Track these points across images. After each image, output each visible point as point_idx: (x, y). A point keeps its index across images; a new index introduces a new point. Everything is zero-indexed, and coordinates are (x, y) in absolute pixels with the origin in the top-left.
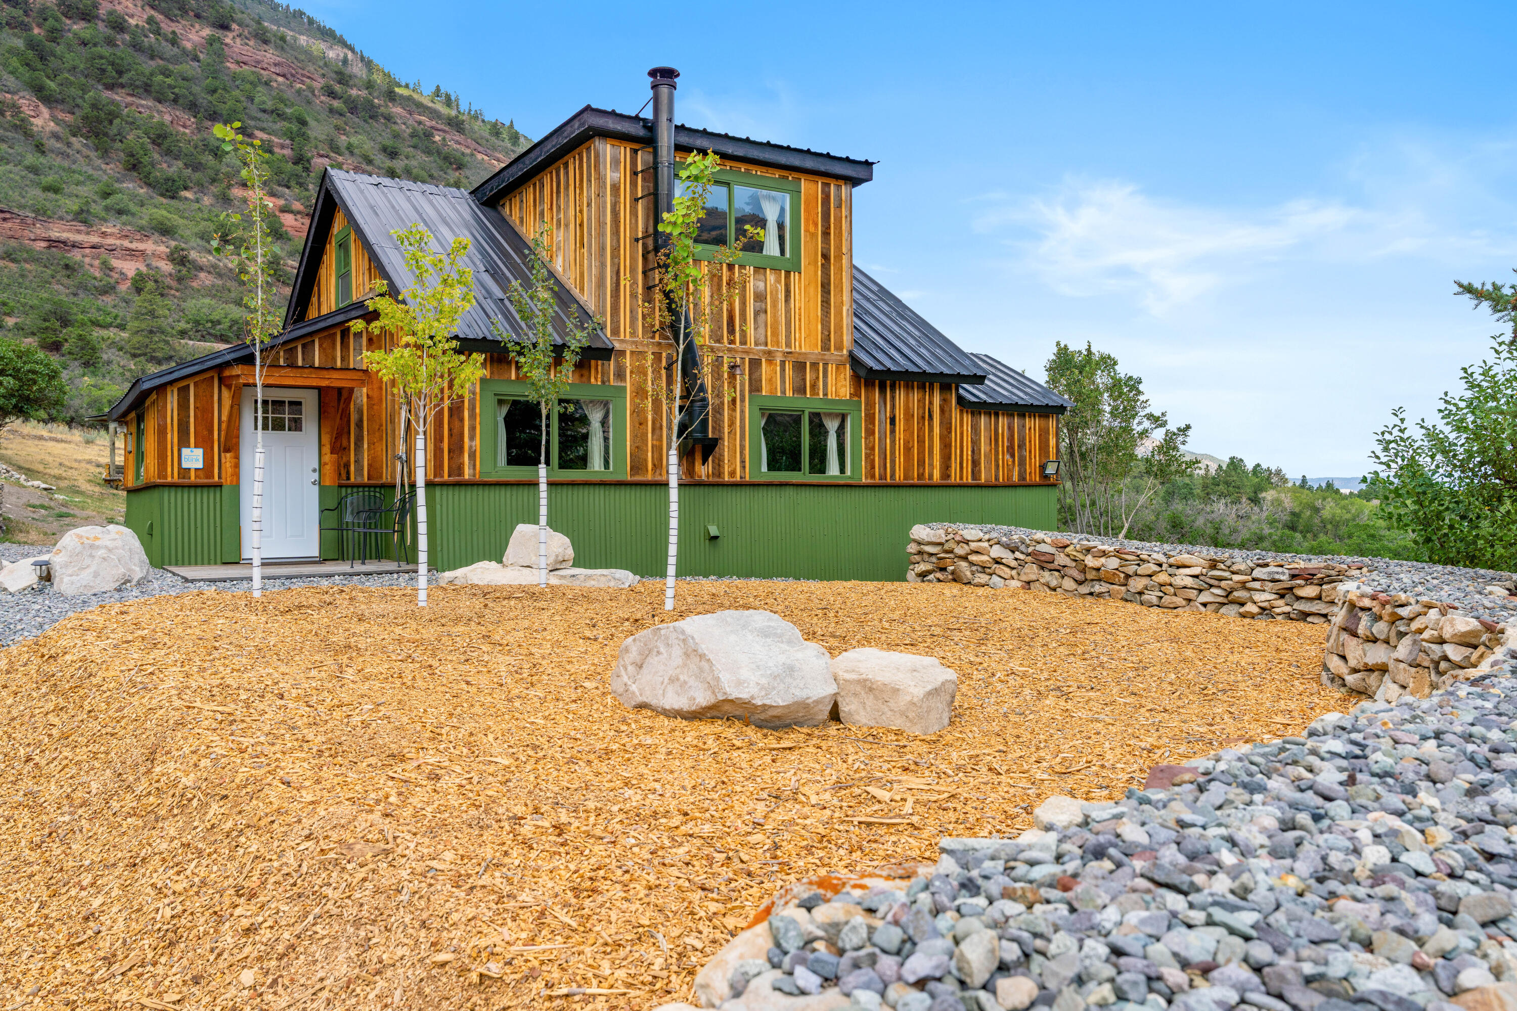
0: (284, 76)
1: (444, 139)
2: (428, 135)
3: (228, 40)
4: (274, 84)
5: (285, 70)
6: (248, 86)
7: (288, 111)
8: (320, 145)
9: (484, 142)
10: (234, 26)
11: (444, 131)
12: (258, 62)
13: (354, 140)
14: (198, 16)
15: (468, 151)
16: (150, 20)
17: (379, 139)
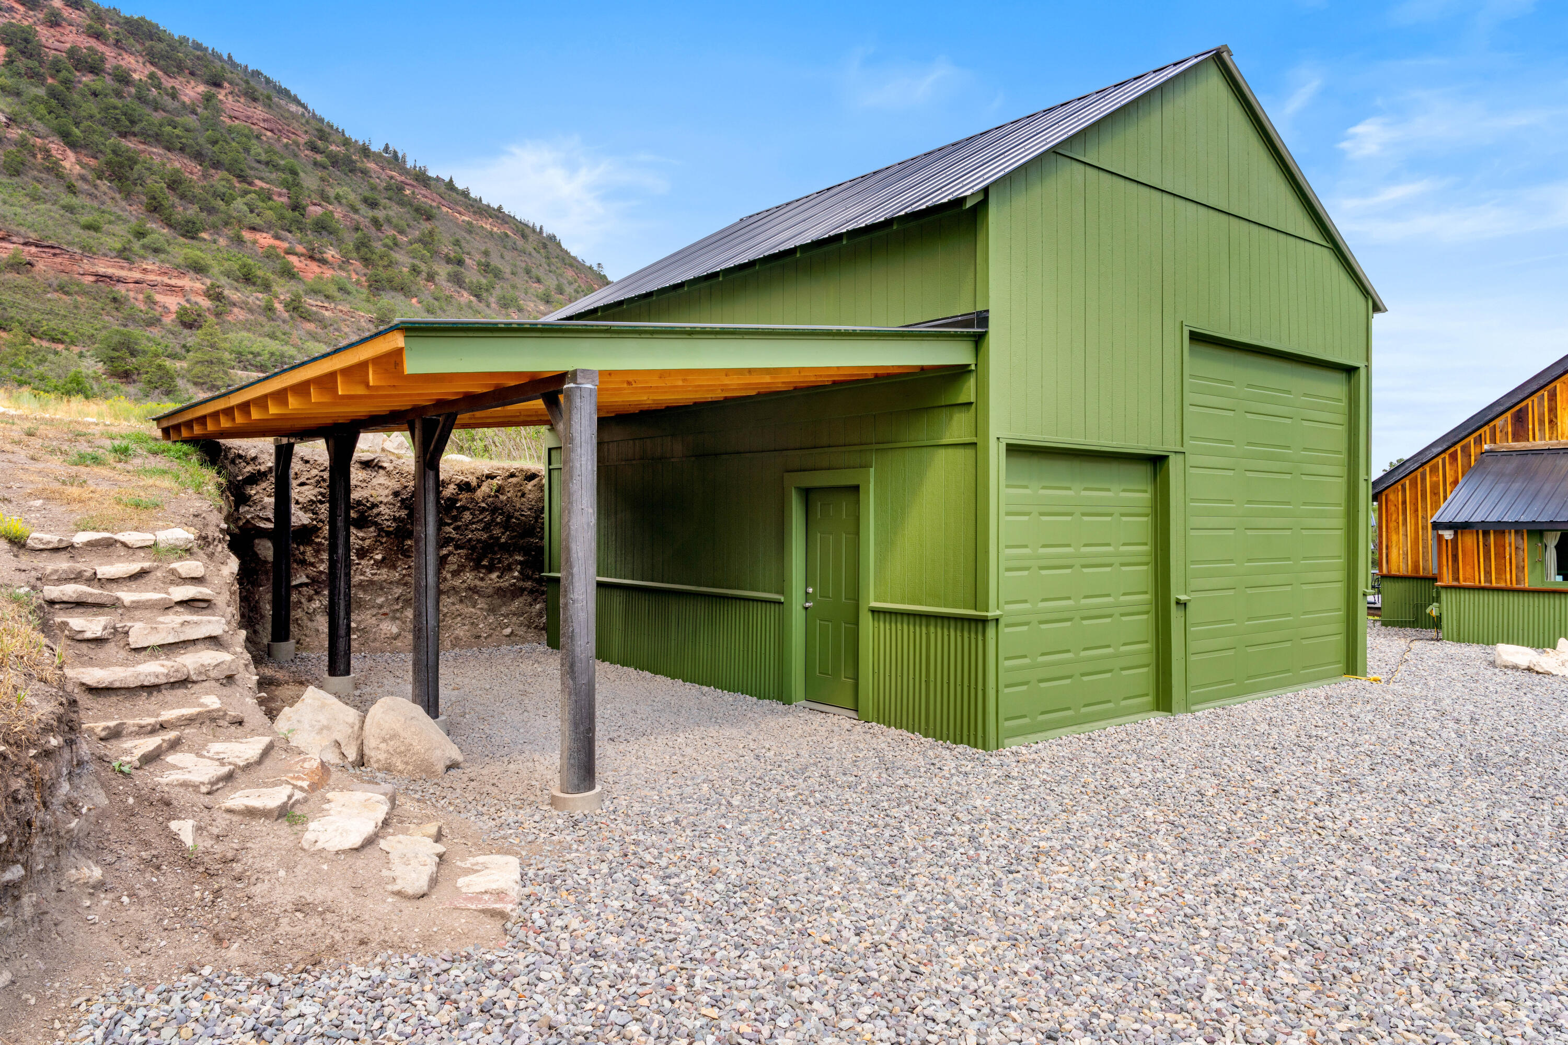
0: (272, 131)
1: (413, 193)
2: (400, 189)
3: (221, 97)
4: (264, 138)
5: (273, 126)
6: (244, 139)
7: (282, 163)
8: (313, 196)
10: (226, 84)
11: (413, 186)
12: (249, 117)
13: (339, 190)
14: (192, 74)
15: (434, 204)
16: (152, 76)
17: (360, 191)
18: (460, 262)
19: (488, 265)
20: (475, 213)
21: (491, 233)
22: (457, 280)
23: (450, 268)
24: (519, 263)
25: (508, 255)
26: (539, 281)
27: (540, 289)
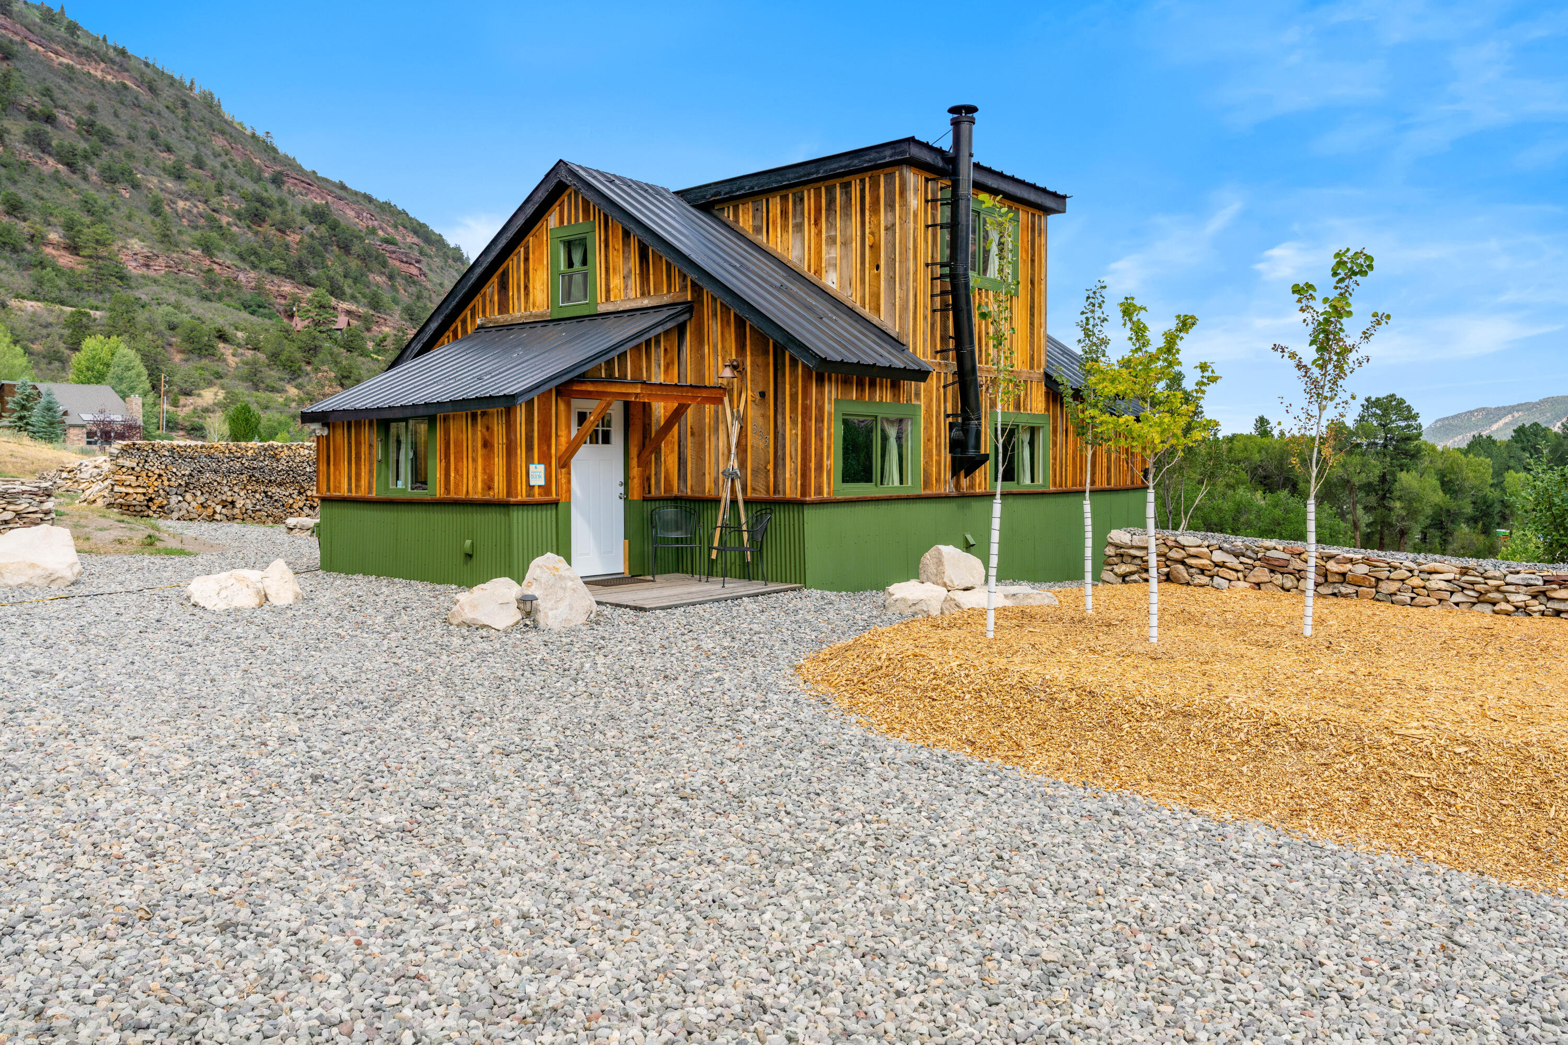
9: (37, 30)
15: (17, 39)
18: (49, 119)
19: (92, 124)
20: (79, 54)
21: (103, 84)
22: (40, 142)
23: (31, 125)
24: (141, 124)
25: (125, 113)
26: (169, 150)
27: (169, 160)
